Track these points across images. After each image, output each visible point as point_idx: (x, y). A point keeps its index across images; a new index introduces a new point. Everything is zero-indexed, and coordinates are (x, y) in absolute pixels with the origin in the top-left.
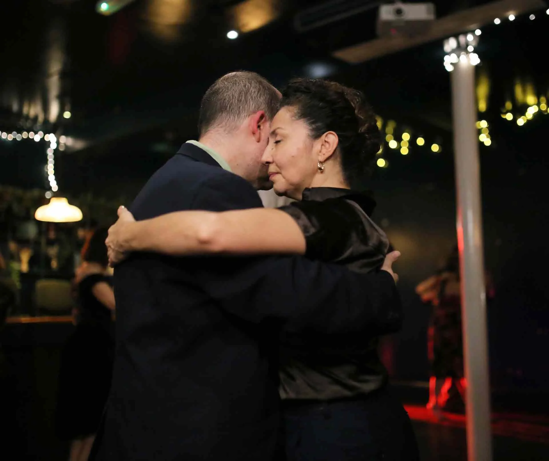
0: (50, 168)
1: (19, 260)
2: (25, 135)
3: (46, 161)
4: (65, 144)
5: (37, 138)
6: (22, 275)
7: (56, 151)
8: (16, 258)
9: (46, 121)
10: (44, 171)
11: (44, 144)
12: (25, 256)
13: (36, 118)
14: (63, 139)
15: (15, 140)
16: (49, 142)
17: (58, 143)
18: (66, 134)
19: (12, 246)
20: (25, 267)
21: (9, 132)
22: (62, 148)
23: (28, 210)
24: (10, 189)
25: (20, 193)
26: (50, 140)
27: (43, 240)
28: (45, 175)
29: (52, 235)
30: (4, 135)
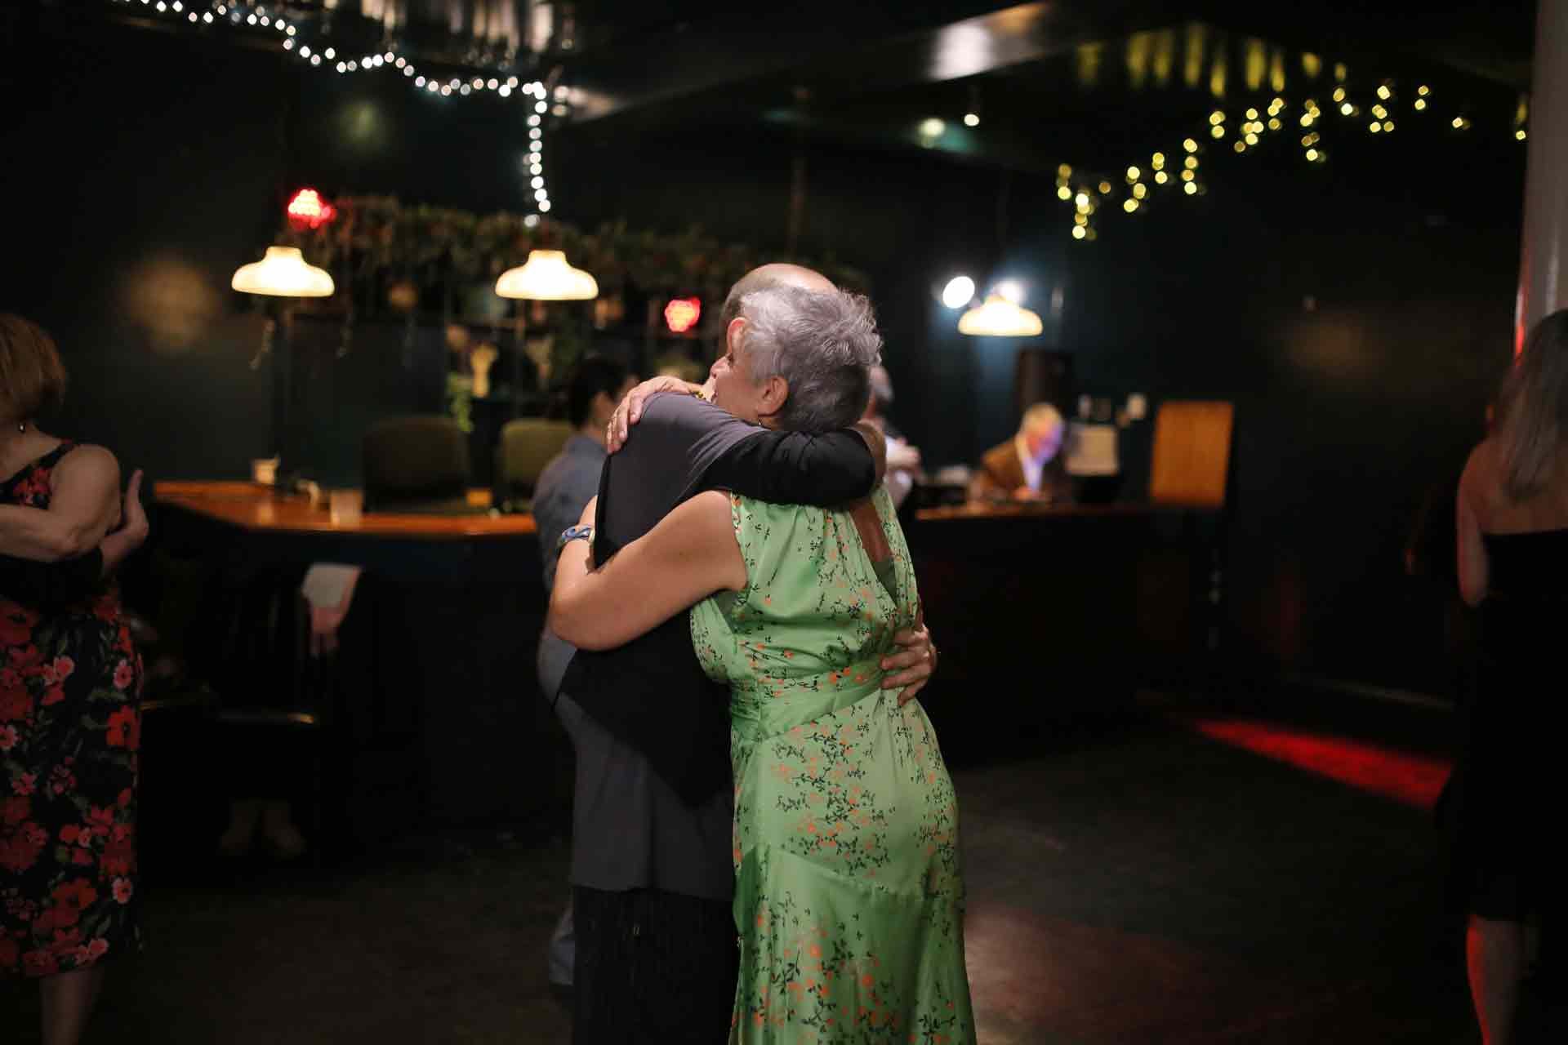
0: (534, 161)
1: (469, 371)
2: (478, 84)
3: (524, 143)
4: (566, 103)
5: (505, 91)
6: (475, 403)
7: (546, 118)
8: (460, 364)
9: (524, 50)
10: (520, 165)
11: (521, 104)
12: (482, 361)
13: (502, 44)
14: (562, 92)
15: (455, 93)
16: (532, 100)
17: (550, 100)
18: (568, 81)
19: (456, 335)
20: (480, 386)
21: (444, 80)
22: (560, 111)
23: (486, 259)
24: (447, 215)
25: (467, 221)
26: (533, 94)
27: (520, 325)
28: (525, 173)
29: (539, 316)
30: (433, 86)
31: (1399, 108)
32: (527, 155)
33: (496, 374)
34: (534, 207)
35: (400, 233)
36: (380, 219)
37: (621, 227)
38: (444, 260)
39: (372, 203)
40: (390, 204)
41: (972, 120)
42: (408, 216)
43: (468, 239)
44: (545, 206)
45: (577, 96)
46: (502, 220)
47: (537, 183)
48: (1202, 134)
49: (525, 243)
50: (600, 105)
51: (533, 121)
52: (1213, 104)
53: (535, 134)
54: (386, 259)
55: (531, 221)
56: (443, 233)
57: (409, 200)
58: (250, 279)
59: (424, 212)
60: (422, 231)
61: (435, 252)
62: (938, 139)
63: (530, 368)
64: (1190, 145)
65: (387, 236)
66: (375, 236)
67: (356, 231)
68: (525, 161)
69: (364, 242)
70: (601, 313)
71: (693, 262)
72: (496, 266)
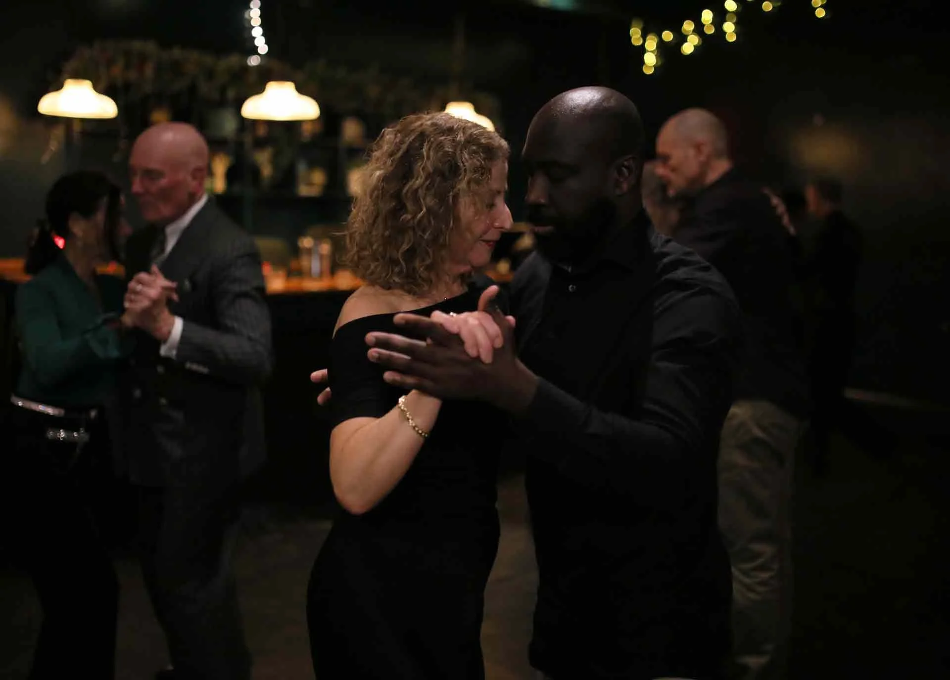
0: (254, 15)
3: (247, 4)
10: (244, 19)
12: (220, 167)
20: (220, 184)
23: (223, 90)
24: (195, 55)
25: (208, 60)
27: (248, 139)
28: (247, 25)
29: (262, 131)
32: (247, 12)
33: (231, 175)
34: (254, 50)
35: (159, 70)
36: (143, 58)
37: (322, 64)
38: (193, 89)
39: (137, 45)
40: (150, 47)
42: (165, 55)
43: (210, 74)
44: (263, 49)
46: (233, 60)
47: (257, 32)
49: (252, 78)
54: (148, 88)
55: (254, 61)
56: (191, 69)
57: (165, 44)
58: (50, 104)
59: (177, 53)
60: (176, 68)
61: (186, 82)
63: (256, 171)
65: (149, 71)
66: (140, 72)
67: (127, 67)
68: (246, 16)
69: (133, 75)
70: (307, 130)
71: (373, 91)
72: (231, 94)
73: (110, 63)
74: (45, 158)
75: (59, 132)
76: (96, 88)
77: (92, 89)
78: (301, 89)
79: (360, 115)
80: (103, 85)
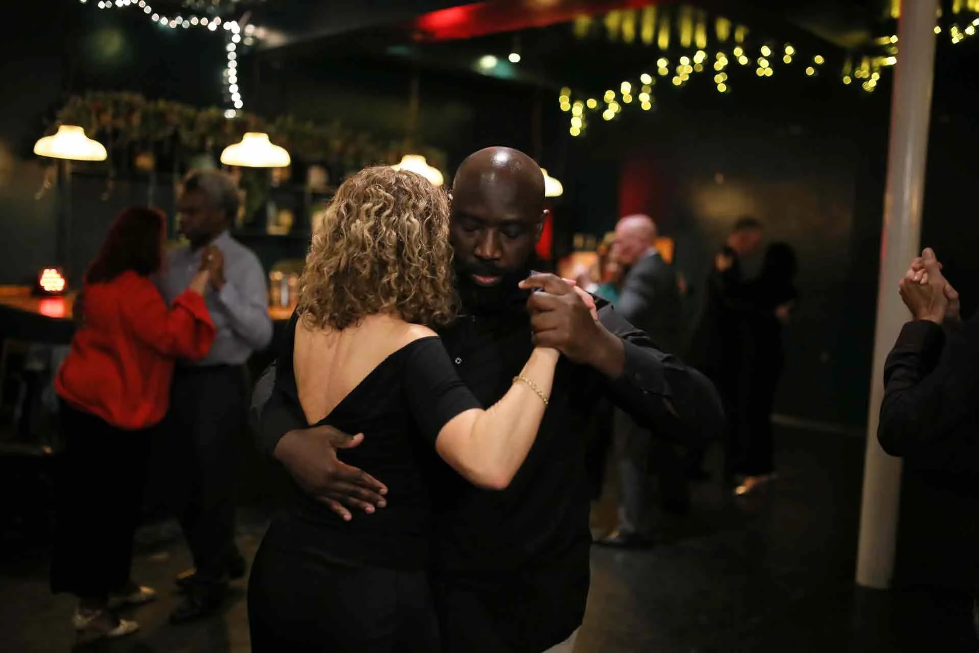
0: (231, 73)
2: (194, 21)
3: (224, 62)
4: (253, 37)
5: (213, 27)
7: (239, 46)
10: (222, 77)
11: (223, 36)
14: (250, 29)
15: (179, 26)
16: (231, 34)
17: (242, 34)
18: (256, 22)
21: (171, 17)
22: (249, 42)
23: (203, 139)
24: (177, 107)
25: (190, 111)
26: (231, 30)
28: (225, 82)
30: (164, 21)
31: (775, 60)
32: (226, 70)
34: (231, 105)
35: (145, 119)
36: (131, 109)
37: (290, 120)
38: (175, 137)
39: (126, 96)
40: (138, 99)
41: (515, 58)
42: (151, 106)
43: (191, 124)
44: (239, 104)
45: (261, 33)
46: (213, 112)
47: (234, 89)
48: (654, 72)
49: (229, 130)
50: (274, 39)
51: (231, 47)
52: (660, 53)
53: (232, 56)
54: (135, 135)
55: (230, 114)
56: (174, 119)
57: (151, 96)
58: (45, 147)
59: (162, 104)
60: (161, 117)
61: (169, 131)
62: (493, 69)
64: (646, 79)
65: (136, 119)
66: (128, 120)
67: (115, 116)
68: (225, 74)
69: (121, 124)
70: (276, 176)
71: (336, 144)
72: (210, 143)
73: (100, 111)
74: (39, 196)
75: (52, 172)
76: (88, 134)
77: (84, 134)
78: (273, 140)
79: (323, 164)
80: (93, 131)
